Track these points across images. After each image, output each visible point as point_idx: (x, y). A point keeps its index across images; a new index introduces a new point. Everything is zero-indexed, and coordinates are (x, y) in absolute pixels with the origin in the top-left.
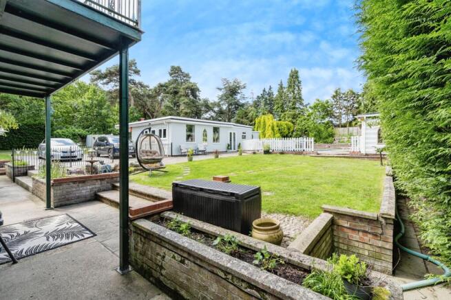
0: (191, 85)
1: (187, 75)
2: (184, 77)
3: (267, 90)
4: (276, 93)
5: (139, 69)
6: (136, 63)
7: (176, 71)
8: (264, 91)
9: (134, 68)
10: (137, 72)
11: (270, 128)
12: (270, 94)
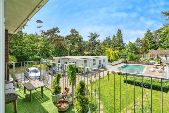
0: (79, 37)
1: (78, 32)
2: (76, 33)
3: (108, 37)
4: (112, 39)
5: (59, 30)
6: (58, 29)
7: (73, 31)
8: (107, 37)
9: (57, 30)
10: (59, 32)
11: (112, 54)
12: (109, 39)
